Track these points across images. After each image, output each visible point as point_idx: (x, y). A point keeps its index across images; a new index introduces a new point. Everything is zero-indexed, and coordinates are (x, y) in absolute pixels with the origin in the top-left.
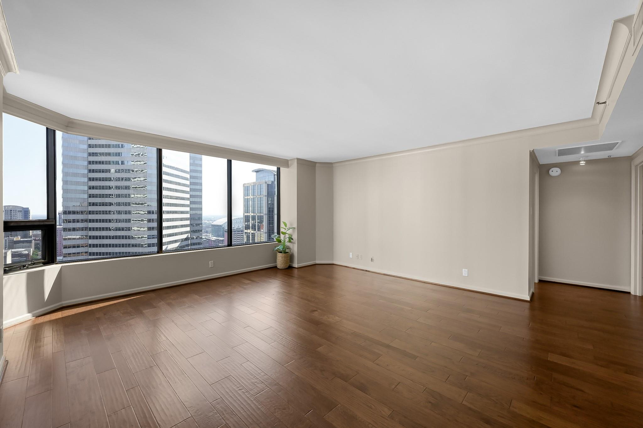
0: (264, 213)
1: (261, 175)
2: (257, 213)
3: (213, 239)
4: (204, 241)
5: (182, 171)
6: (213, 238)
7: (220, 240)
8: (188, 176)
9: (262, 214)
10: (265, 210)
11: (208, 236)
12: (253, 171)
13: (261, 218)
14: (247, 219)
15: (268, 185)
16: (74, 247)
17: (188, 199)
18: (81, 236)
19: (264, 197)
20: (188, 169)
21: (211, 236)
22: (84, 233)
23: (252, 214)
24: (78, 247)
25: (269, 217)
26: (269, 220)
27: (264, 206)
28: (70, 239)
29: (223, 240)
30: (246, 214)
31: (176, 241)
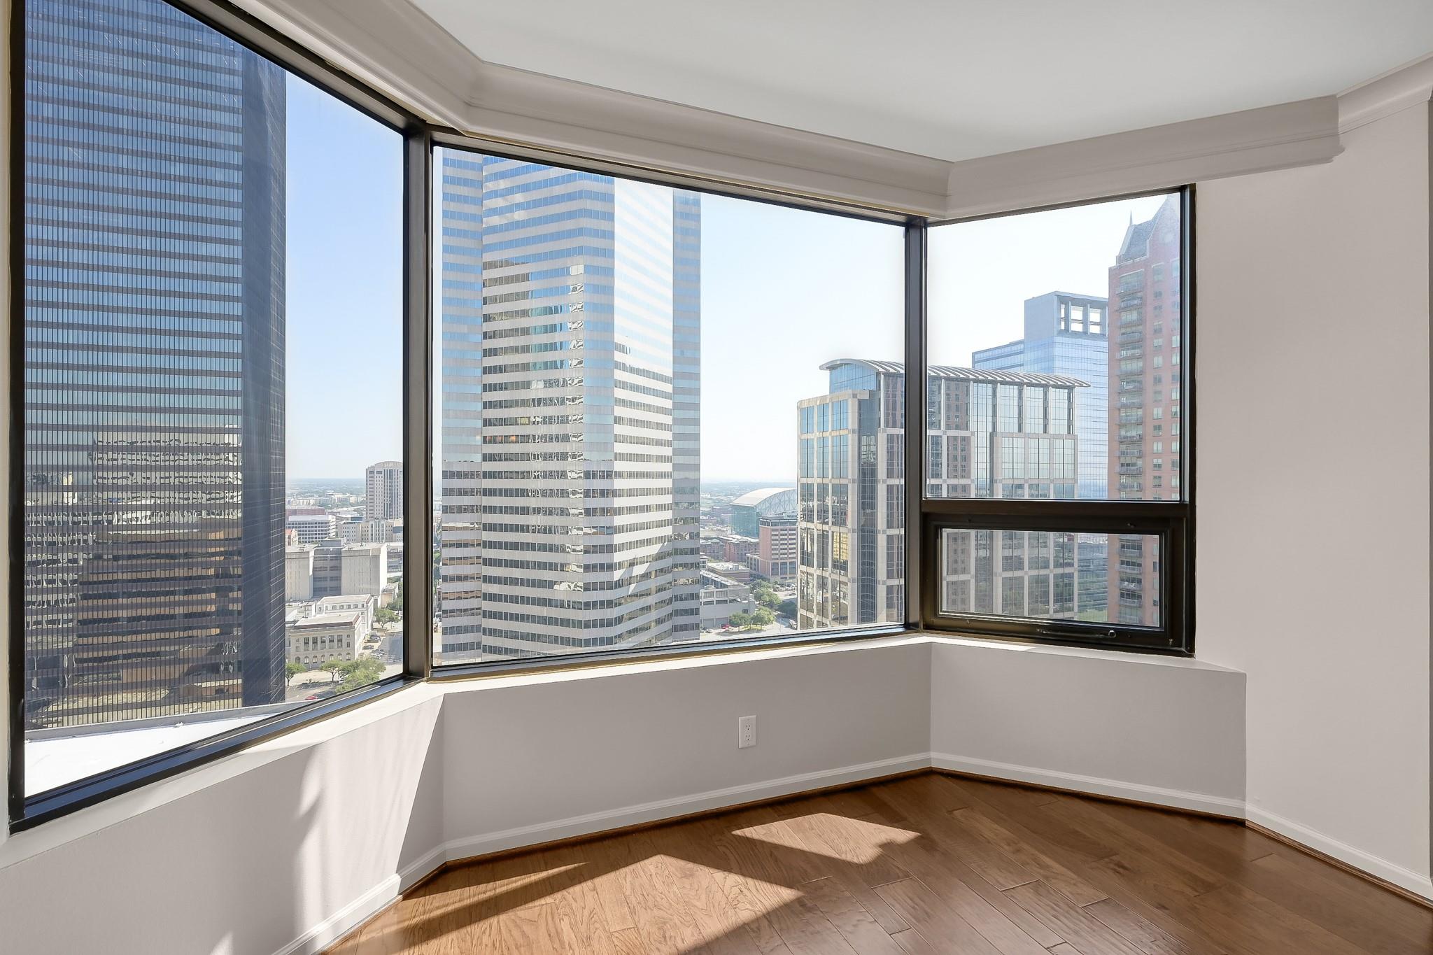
0: (850, 477)
1: (843, 374)
2: (830, 477)
3: (734, 541)
4: (714, 543)
5: (656, 376)
6: (734, 536)
7: (749, 544)
8: (669, 388)
9: (843, 481)
10: (852, 471)
11: (723, 531)
12: (821, 368)
13: (840, 491)
14: (806, 492)
15: (861, 402)
16: (459, 545)
17: (668, 444)
18: (471, 524)
19: (850, 435)
20: (669, 372)
21: (729, 532)
22: (474, 517)
23: (819, 481)
24: (466, 545)
25: (864, 487)
26: (864, 498)
27: (850, 459)
28: (452, 529)
29: (756, 544)
30: (804, 480)
31: (648, 542)
